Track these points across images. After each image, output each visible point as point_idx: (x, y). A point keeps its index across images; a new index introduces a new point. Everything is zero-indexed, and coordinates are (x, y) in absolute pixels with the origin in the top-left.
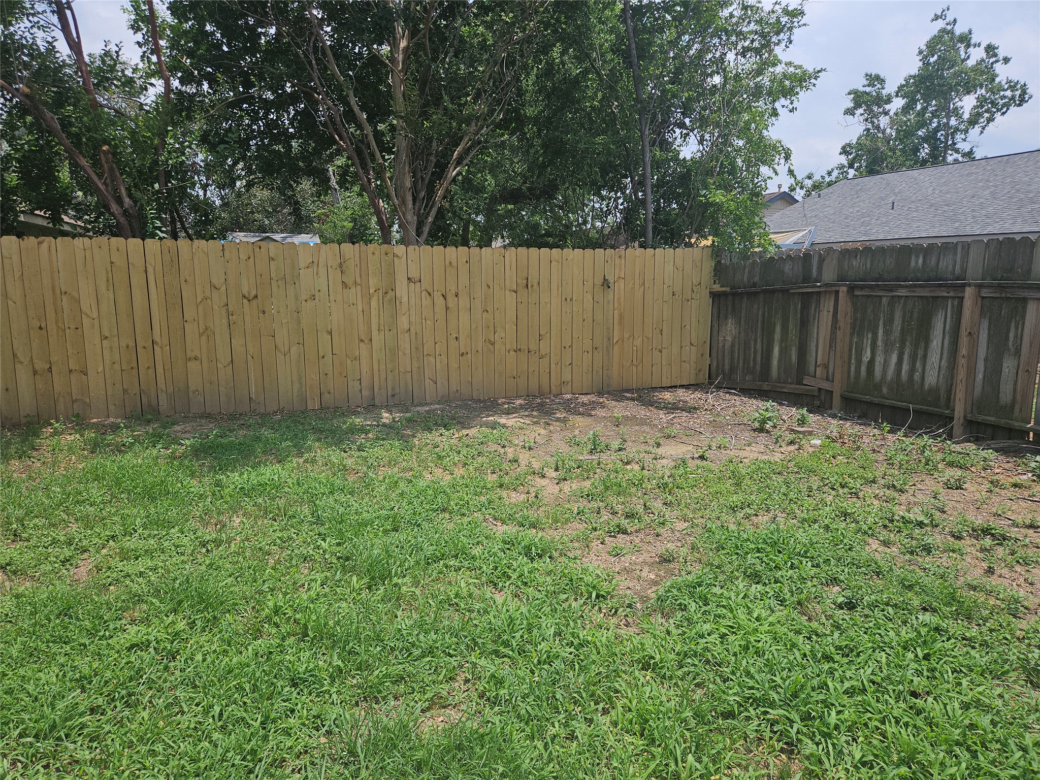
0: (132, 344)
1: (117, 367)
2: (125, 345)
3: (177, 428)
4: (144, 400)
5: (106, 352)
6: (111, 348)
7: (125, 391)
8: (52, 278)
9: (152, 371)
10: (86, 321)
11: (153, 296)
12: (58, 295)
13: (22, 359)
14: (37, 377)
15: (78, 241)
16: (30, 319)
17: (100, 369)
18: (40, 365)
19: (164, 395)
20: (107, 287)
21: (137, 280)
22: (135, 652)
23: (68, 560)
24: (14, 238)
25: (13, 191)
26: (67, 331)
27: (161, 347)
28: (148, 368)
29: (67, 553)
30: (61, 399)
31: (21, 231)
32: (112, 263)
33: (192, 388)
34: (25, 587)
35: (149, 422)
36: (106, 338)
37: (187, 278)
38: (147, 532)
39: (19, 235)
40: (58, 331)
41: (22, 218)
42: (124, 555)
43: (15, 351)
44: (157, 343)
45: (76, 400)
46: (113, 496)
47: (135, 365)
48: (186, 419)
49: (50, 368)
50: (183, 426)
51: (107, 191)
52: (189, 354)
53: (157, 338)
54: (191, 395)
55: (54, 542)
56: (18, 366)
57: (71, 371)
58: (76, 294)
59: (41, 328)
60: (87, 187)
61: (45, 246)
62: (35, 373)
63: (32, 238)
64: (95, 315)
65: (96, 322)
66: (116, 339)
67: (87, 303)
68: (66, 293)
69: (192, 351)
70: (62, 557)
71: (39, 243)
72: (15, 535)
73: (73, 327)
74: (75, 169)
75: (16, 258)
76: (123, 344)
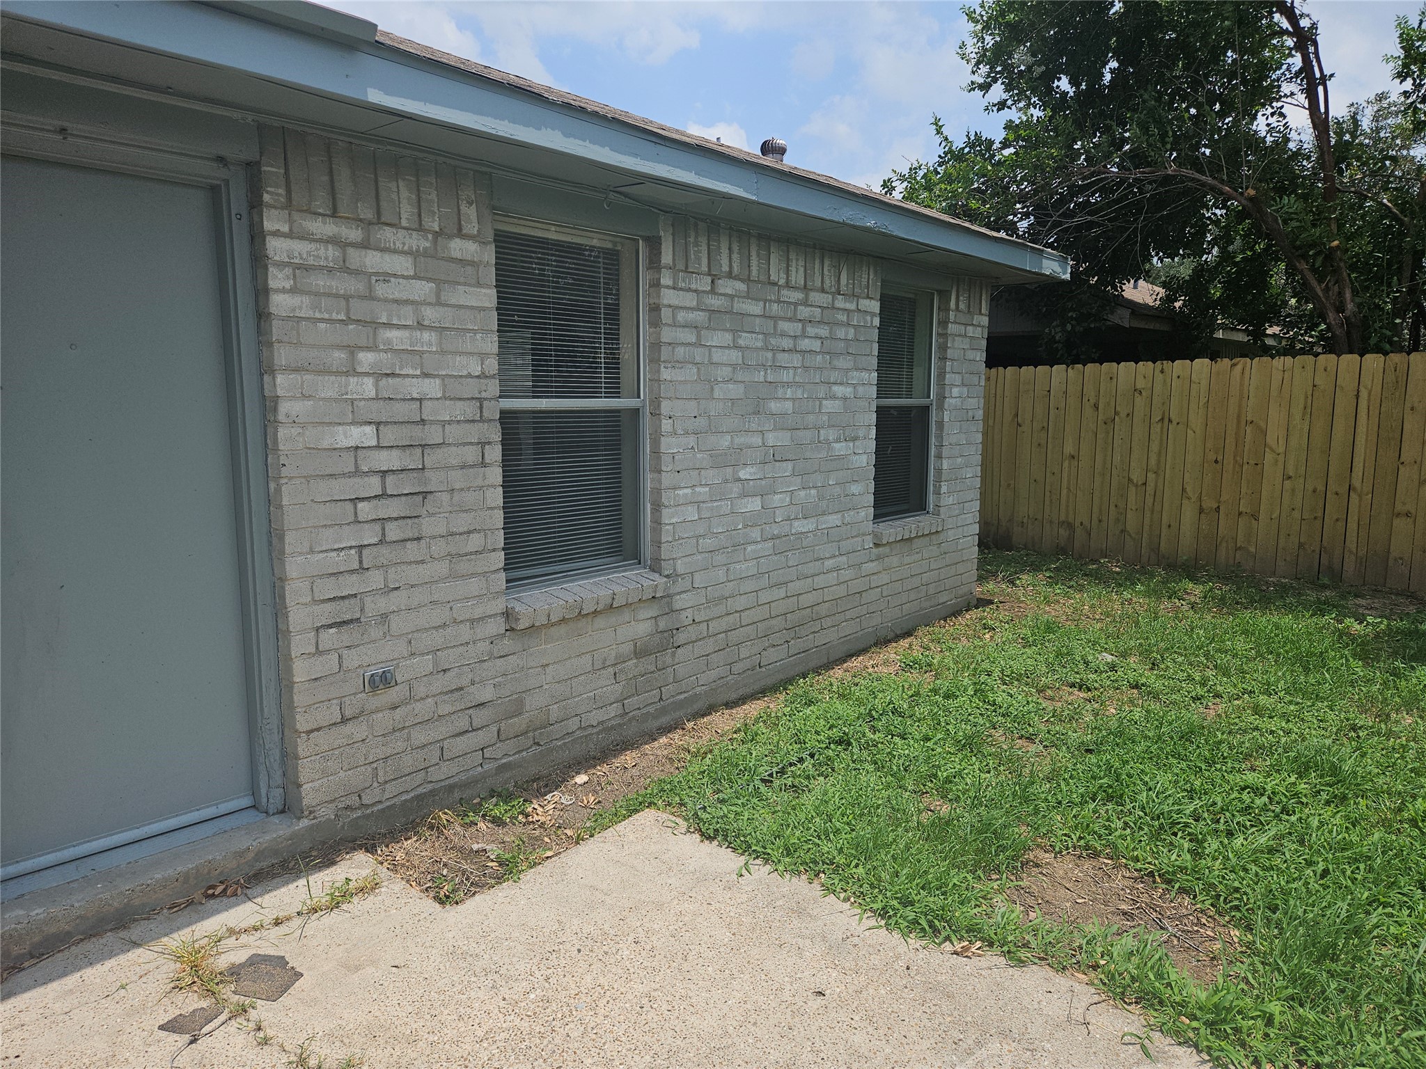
0: (1321, 488)
1: (1297, 514)
2: (1311, 489)
3: (1363, 602)
4: (1324, 560)
5: (1286, 496)
6: (1293, 490)
7: (1301, 545)
8: (1240, 406)
9: (1341, 524)
10: (1269, 456)
11: (1362, 429)
12: (1243, 423)
13: (1190, 494)
14: (1203, 516)
15: (1279, 362)
16: (1207, 451)
17: (1275, 515)
18: (1209, 504)
19: (1353, 558)
20: (1304, 415)
21: (1343, 405)
22: (1249, 793)
23: (1199, 699)
24: (1207, 360)
25: (1214, 304)
26: (1245, 467)
27: (1360, 496)
28: (1337, 520)
29: (1200, 691)
30: (1224, 544)
31: (1215, 351)
32: (1314, 386)
33: (1394, 553)
34: (1154, 706)
35: (1324, 587)
36: (1290, 477)
37: (1416, 405)
38: (1288, 698)
39: (1213, 358)
40: (1234, 467)
41: (1220, 334)
42: (1257, 710)
43: (1185, 486)
44: (1355, 489)
45: (1240, 548)
46: (1259, 654)
47: (1320, 514)
48: (1376, 592)
49: (1218, 507)
50: (1369, 601)
51: (1327, 298)
52: (1399, 507)
53: (1357, 483)
54: (1391, 563)
55: (1190, 678)
56: (1185, 502)
57: (1240, 514)
58: (1263, 425)
59: (1216, 462)
60: (1303, 293)
61: (1239, 368)
62: (1201, 511)
63: (1226, 360)
64: (1281, 450)
65: (1281, 458)
66: (1302, 480)
67: (1274, 435)
68: (1252, 422)
69: (1404, 504)
70: (1194, 694)
71: (1234, 365)
72: (1153, 664)
73: (1252, 462)
74: (1291, 272)
75: (1204, 383)
76: (1310, 487)
